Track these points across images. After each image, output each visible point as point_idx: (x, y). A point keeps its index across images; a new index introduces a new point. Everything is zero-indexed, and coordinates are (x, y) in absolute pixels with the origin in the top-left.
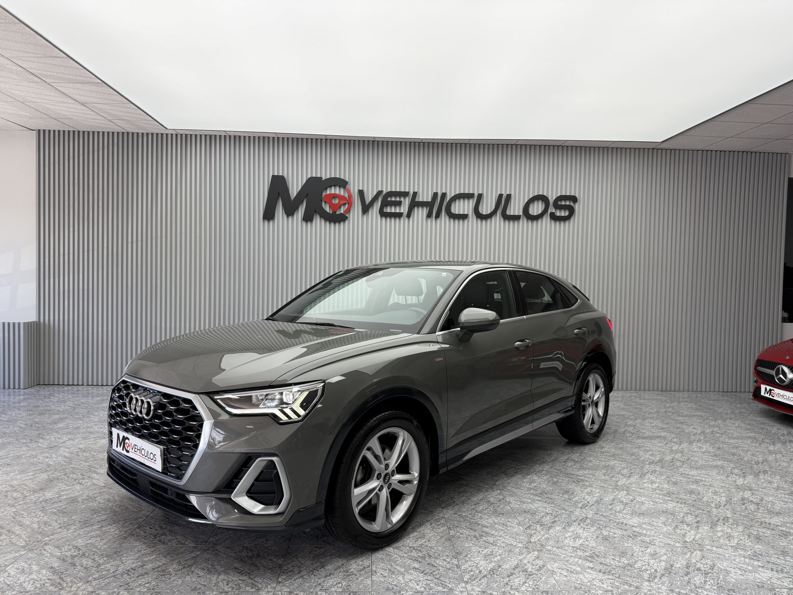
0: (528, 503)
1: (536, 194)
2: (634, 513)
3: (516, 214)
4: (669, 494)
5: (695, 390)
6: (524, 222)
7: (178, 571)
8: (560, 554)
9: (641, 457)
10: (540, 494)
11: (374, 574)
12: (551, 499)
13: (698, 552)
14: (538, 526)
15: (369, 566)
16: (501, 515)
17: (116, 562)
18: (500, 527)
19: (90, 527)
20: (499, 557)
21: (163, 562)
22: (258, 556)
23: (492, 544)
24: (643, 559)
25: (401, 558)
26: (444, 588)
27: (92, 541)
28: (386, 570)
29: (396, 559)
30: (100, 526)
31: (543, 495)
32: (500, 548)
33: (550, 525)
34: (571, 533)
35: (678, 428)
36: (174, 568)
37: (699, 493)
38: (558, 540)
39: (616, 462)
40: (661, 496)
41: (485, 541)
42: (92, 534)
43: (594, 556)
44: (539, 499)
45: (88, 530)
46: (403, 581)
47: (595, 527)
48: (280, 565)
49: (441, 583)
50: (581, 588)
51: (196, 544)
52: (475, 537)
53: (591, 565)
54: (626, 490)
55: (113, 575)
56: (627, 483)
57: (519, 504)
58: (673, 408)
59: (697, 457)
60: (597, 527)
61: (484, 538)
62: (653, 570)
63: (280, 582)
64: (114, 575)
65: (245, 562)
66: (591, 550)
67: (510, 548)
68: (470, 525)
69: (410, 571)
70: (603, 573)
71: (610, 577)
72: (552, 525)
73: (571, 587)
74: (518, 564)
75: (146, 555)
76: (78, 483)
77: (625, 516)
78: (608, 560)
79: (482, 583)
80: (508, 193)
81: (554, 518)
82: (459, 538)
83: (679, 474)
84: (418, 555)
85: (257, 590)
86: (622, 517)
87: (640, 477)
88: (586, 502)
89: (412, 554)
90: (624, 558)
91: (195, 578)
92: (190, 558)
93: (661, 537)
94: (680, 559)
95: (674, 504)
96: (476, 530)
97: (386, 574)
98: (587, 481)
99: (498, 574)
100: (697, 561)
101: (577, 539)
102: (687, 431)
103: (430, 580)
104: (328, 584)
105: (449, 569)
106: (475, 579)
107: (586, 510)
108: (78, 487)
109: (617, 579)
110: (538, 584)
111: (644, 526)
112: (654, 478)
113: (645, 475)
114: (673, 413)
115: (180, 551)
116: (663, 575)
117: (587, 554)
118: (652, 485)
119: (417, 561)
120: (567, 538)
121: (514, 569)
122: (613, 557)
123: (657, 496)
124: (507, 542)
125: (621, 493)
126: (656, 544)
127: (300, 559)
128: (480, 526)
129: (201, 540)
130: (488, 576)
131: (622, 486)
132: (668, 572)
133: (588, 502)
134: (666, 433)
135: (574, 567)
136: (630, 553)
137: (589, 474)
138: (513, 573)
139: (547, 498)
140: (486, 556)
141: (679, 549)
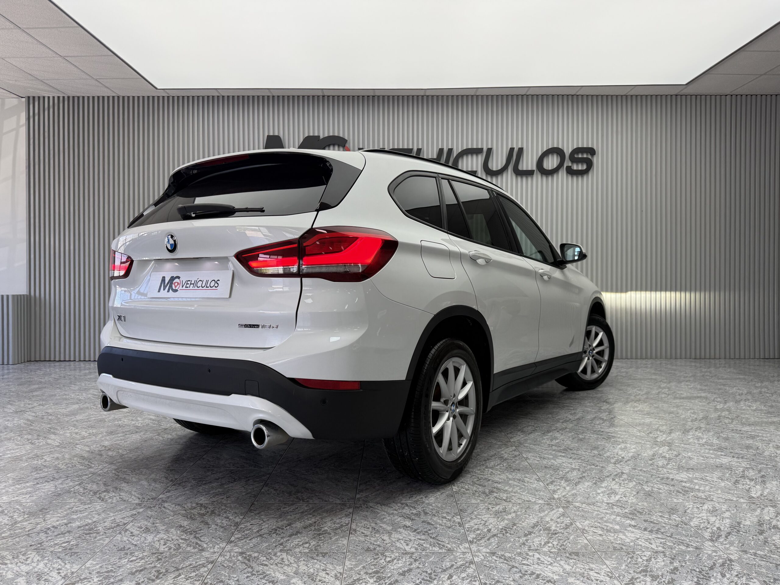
0: (549, 458)
1: (550, 147)
2: (680, 468)
3: (530, 169)
4: (720, 449)
5: (732, 357)
6: (537, 178)
7: (108, 529)
8: (592, 511)
9: (681, 415)
10: (563, 450)
11: (353, 533)
12: (577, 454)
13: (771, 508)
14: (563, 482)
15: (347, 524)
16: (516, 471)
17: (36, 520)
18: (515, 483)
19: (22, 484)
20: (514, 515)
21: (94, 520)
22: (213, 512)
23: (504, 500)
24: (700, 515)
25: (389, 514)
26: (441, 548)
27: (20, 498)
28: (368, 528)
29: (384, 516)
30: (36, 483)
31: (567, 451)
32: (515, 505)
33: (577, 480)
34: (604, 489)
35: (719, 389)
36: (105, 527)
37: (758, 448)
38: (588, 496)
39: (652, 420)
40: (711, 452)
41: (496, 498)
42: (23, 491)
43: (636, 512)
44: (563, 455)
45: (19, 487)
46: (388, 541)
47: (634, 482)
48: (237, 523)
49: (438, 543)
50: (622, 548)
51: (141, 501)
52: (484, 493)
53: (633, 523)
54: (668, 446)
55: (27, 533)
56: (668, 439)
57: (539, 459)
58: (710, 372)
59: (747, 414)
60: (636, 483)
61: (495, 494)
62: (715, 528)
63: (232, 542)
64: (29, 534)
65: (194, 520)
66: (631, 507)
67: (528, 504)
68: (478, 480)
69: (399, 530)
70: (649, 531)
71: (659, 536)
72: (580, 480)
73: (609, 547)
74: (538, 522)
75: (77, 512)
76: (30, 443)
77: (669, 471)
78: (654, 518)
79: (492, 543)
80: (520, 146)
81: (582, 474)
82: (464, 494)
83: (730, 430)
84: (411, 512)
85: (201, 550)
86: (666, 472)
87: (684, 433)
88: (620, 458)
89: (404, 511)
90: (674, 515)
91: (127, 537)
92: (128, 515)
93: (719, 492)
94: (748, 515)
95: (730, 459)
96: (485, 486)
97: (368, 533)
98: (619, 438)
99: (512, 532)
100: (771, 519)
101: (613, 495)
102: (730, 392)
103: (423, 540)
104: (292, 544)
105: (449, 528)
106: (482, 538)
107: (621, 465)
108: (28, 447)
109: (669, 538)
110: (565, 544)
111: (696, 481)
112: (700, 434)
113: (688, 431)
114: (712, 377)
115: (119, 509)
116: (729, 534)
117: (626, 511)
118: (698, 440)
119: (410, 518)
120: (599, 494)
121: (533, 527)
122: (660, 514)
123: (707, 451)
124: (524, 498)
125: (662, 448)
126: (715, 500)
127: (263, 517)
128: (490, 482)
129: (149, 497)
130: (499, 535)
131: (662, 442)
132: (736, 530)
133: (623, 458)
134: (706, 394)
135: (611, 526)
136: (681, 510)
137: (621, 431)
138: (532, 532)
139: (572, 454)
140: (497, 514)
141: (744, 505)
